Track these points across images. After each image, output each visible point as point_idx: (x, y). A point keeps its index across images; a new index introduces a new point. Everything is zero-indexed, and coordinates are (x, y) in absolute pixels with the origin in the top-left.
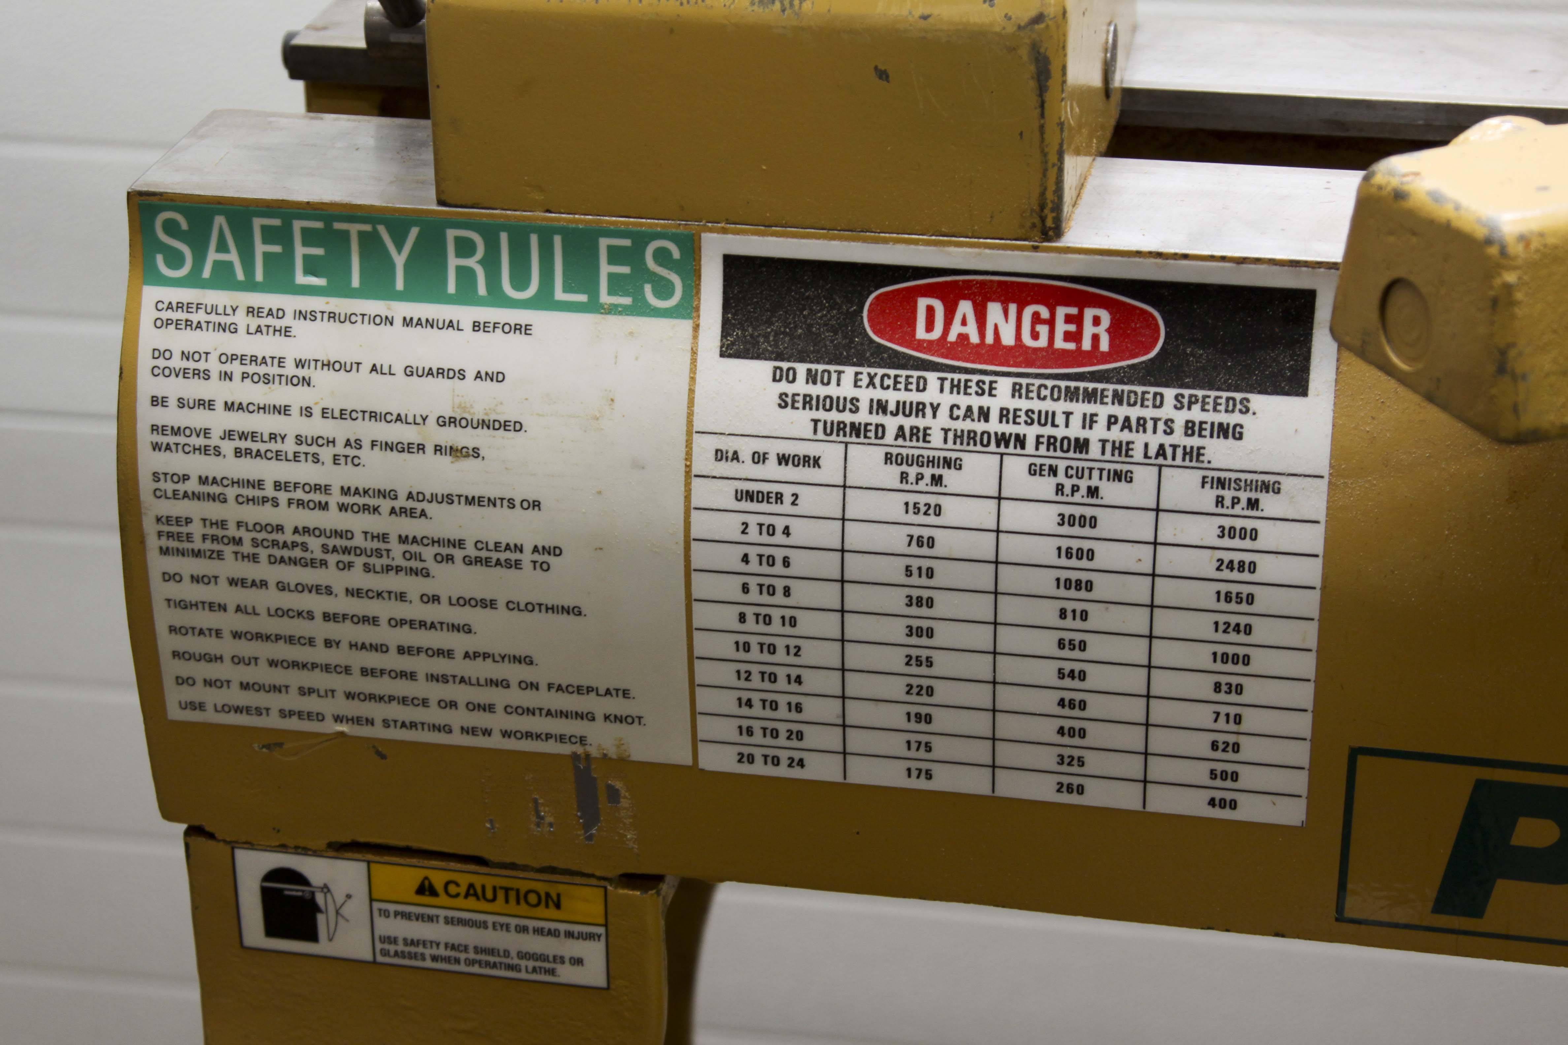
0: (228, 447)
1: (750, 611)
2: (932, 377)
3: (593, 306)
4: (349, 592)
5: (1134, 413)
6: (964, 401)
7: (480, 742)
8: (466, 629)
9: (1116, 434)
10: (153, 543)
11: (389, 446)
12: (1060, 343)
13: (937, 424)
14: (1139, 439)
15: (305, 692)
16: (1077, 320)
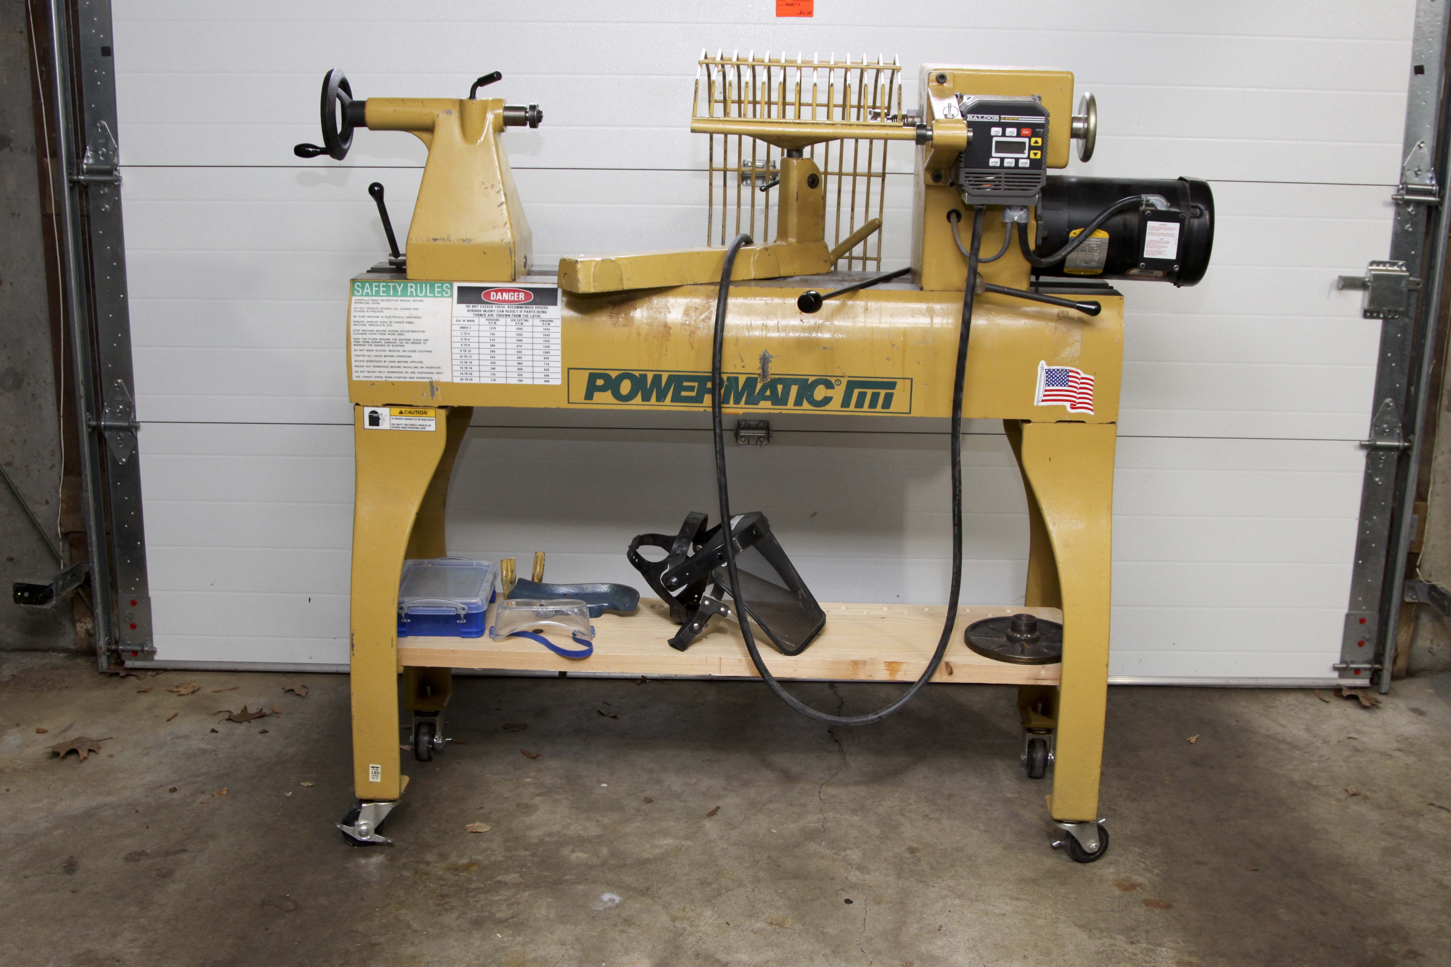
0: (368, 324)
1: (463, 344)
2: (494, 306)
3: (435, 296)
4: (389, 351)
5: (528, 310)
6: (499, 309)
7: (412, 380)
8: (410, 357)
9: (526, 313)
10: (353, 344)
11: (397, 322)
12: (516, 299)
13: (495, 313)
14: (529, 314)
15: (380, 372)
16: (518, 295)
